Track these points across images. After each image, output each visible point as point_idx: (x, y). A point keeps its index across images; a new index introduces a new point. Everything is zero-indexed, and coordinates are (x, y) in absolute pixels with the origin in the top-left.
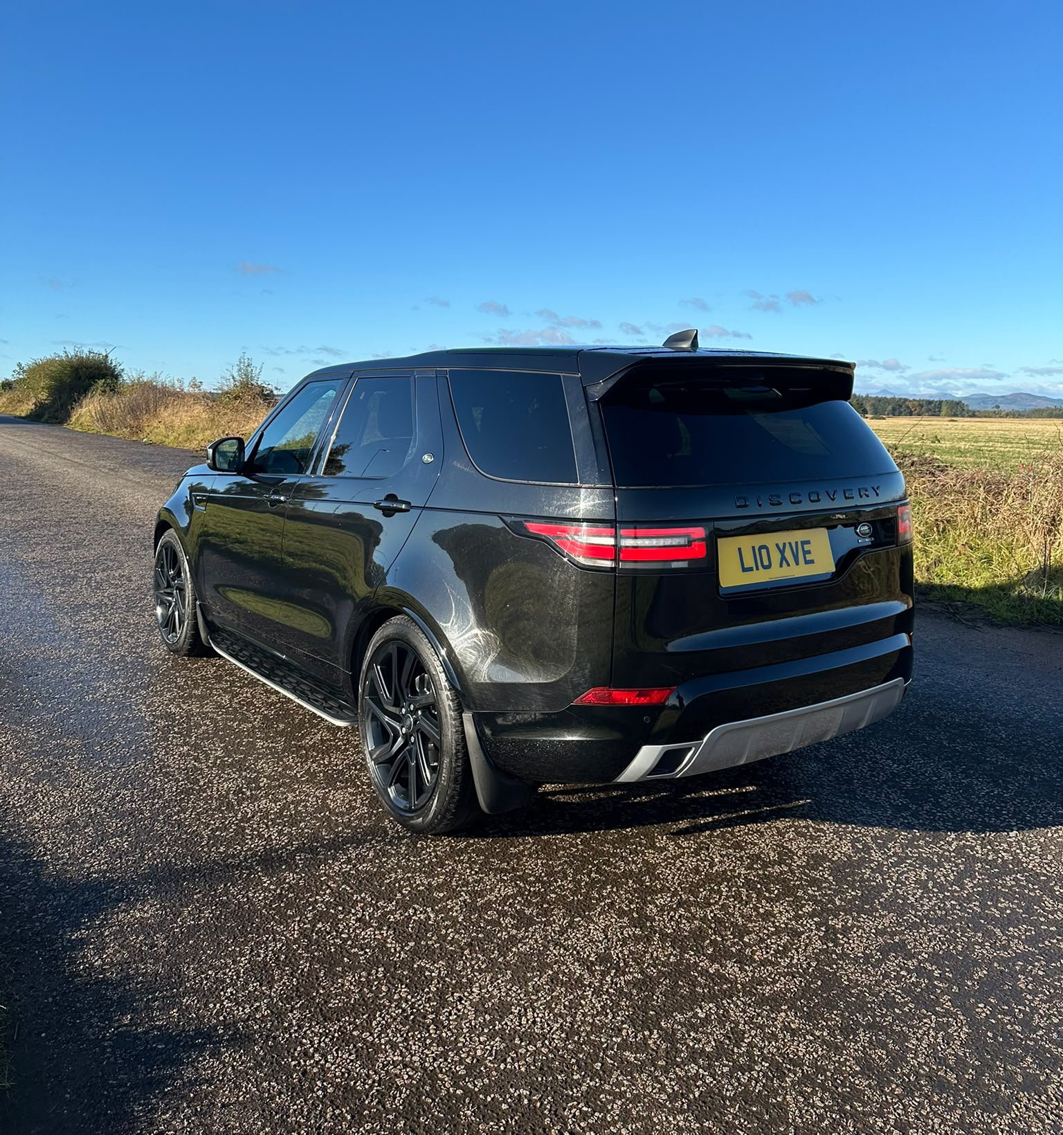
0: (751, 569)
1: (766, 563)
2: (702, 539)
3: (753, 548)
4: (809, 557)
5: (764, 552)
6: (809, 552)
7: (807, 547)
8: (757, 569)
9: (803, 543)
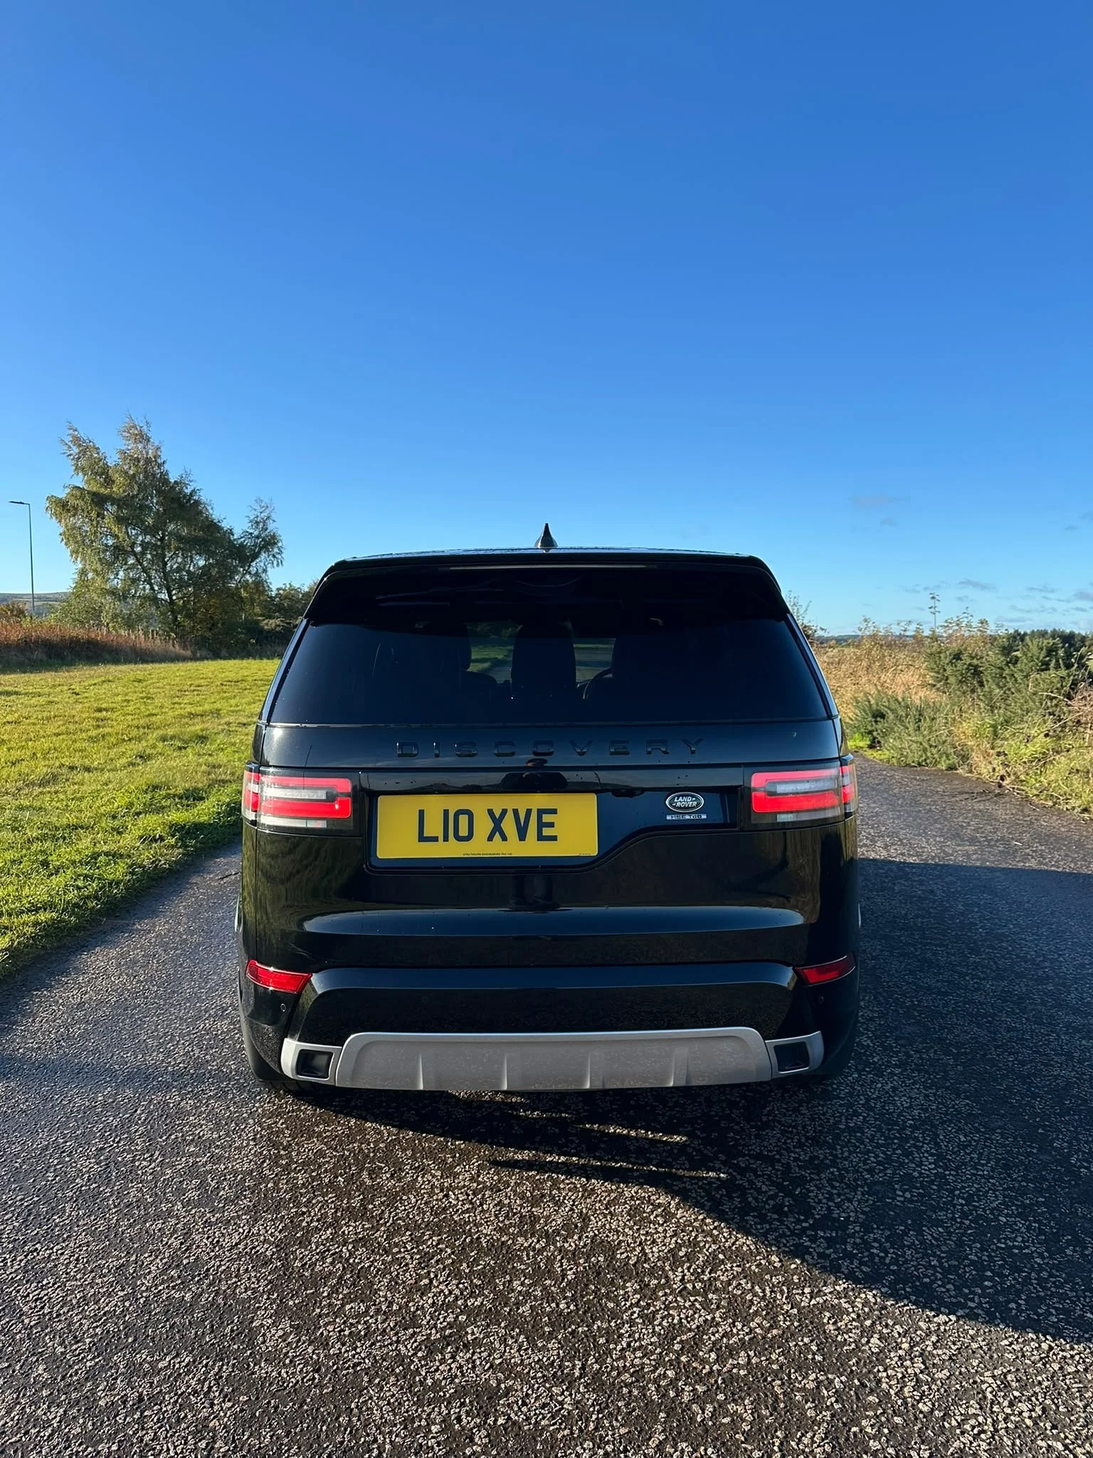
0: (435, 839)
1: (463, 831)
2: (348, 795)
3: (446, 812)
4: (547, 832)
5: (464, 820)
6: (551, 825)
7: (547, 818)
8: (446, 839)
9: (541, 812)
